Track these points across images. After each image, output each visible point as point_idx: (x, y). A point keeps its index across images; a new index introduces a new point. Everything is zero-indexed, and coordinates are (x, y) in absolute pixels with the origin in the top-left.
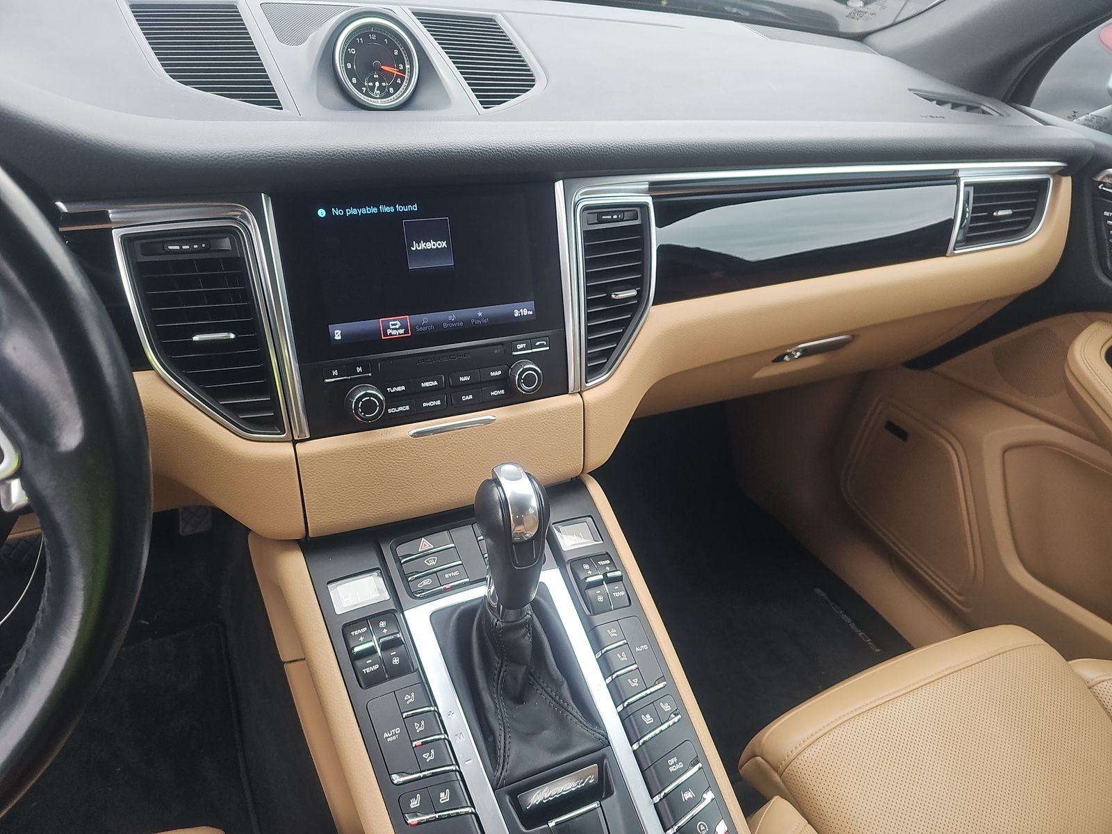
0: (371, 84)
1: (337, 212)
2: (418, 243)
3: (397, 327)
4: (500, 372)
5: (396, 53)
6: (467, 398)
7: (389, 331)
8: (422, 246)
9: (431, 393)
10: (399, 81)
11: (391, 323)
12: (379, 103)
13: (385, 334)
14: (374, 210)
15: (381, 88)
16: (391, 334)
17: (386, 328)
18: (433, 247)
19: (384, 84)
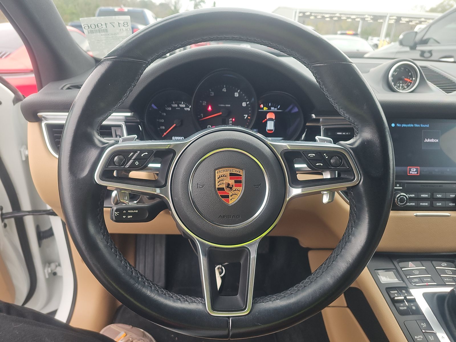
0: (399, 85)
1: (398, 125)
2: (427, 139)
3: (414, 171)
4: (454, 196)
5: (410, 74)
6: (439, 204)
7: (411, 172)
8: (429, 140)
9: (424, 200)
10: (409, 84)
11: (412, 169)
12: (401, 91)
13: (409, 173)
14: (412, 125)
15: (402, 86)
16: (411, 174)
17: (410, 170)
18: (433, 141)
19: (403, 85)
